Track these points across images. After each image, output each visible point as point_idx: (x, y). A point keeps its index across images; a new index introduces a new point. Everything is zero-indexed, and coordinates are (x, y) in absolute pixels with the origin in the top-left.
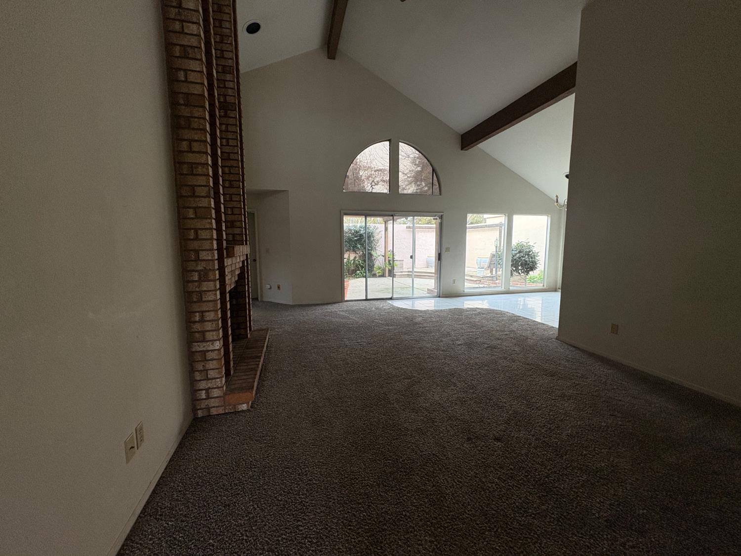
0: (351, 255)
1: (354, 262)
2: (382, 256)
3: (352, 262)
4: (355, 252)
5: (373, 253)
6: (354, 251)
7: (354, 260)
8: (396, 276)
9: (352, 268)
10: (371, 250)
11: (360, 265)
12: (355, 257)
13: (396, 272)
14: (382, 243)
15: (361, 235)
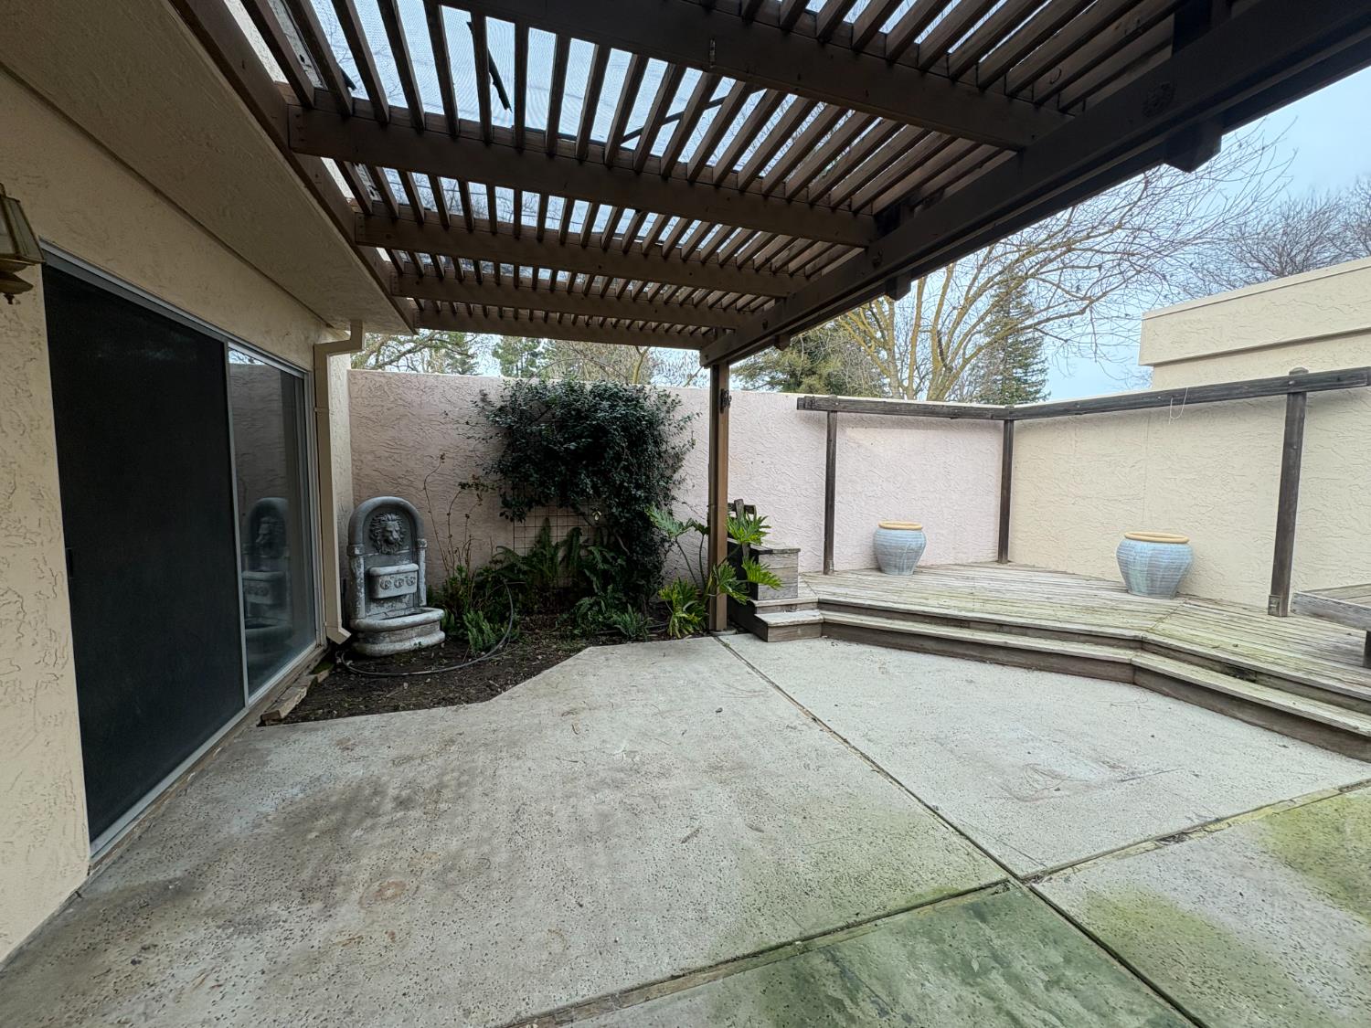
0: (553, 522)
1: (567, 558)
2: (700, 528)
3: (561, 554)
4: (573, 506)
5: (657, 515)
6: (564, 502)
7: (570, 543)
8: (771, 633)
9: (562, 582)
10: (648, 500)
11: (593, 569)
12: (576, 532)
13: (765, 609)
14: (695, 469)
15: (600, 431)
